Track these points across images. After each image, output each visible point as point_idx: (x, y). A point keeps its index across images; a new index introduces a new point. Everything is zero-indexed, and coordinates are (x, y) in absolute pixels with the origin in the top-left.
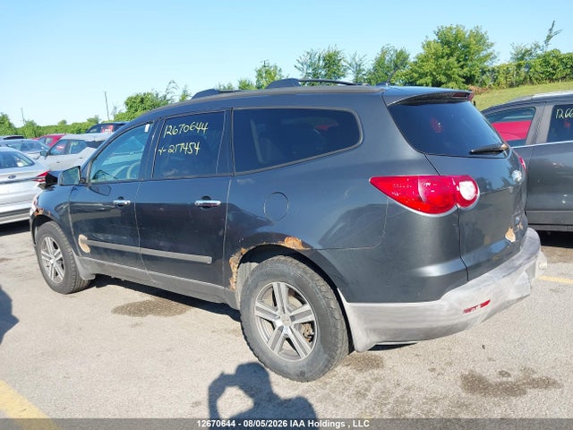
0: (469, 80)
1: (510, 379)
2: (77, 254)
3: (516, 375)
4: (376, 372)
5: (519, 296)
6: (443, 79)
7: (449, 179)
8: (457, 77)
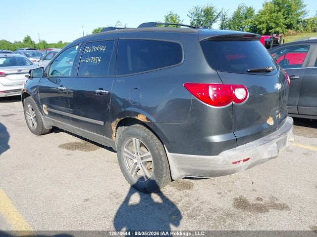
0: (289, 26)
1: (262, 202)
2: (43, 115)
3: (266, 200)
4: (187, 191)
5: (270, 157)
6: (273, 25)
7: (229, 86)
8: (282, 24)
